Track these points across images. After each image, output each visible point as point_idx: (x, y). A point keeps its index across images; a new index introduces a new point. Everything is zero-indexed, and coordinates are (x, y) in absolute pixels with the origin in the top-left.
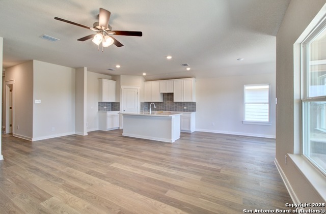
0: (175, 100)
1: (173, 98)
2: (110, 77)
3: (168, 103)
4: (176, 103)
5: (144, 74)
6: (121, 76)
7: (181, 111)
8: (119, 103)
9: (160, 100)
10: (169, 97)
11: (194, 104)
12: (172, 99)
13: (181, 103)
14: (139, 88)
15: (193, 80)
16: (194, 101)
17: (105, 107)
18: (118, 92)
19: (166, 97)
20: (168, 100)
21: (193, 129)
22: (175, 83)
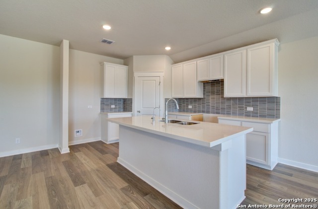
0: (227, 94)
1: (223, 90)
2: (122, 61)
3: (212, 100)
4: (229, 99)
5: (168, 48)
6: (134, 56)
7: (241, 115)
8: (131, 99)
9: (197, 93)
10: (215, 88)
11: (274, 101)
12: (222, 92)
13: (240, 99)
14: (162, 75)
15: (272, 44)
16: (276, 94)
17: (113, 106)
18: (130, 82)
19: (209, 87)
20: (213, 93)
21: (274, 159)
22: (226, 57)
